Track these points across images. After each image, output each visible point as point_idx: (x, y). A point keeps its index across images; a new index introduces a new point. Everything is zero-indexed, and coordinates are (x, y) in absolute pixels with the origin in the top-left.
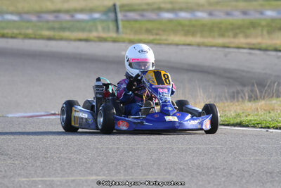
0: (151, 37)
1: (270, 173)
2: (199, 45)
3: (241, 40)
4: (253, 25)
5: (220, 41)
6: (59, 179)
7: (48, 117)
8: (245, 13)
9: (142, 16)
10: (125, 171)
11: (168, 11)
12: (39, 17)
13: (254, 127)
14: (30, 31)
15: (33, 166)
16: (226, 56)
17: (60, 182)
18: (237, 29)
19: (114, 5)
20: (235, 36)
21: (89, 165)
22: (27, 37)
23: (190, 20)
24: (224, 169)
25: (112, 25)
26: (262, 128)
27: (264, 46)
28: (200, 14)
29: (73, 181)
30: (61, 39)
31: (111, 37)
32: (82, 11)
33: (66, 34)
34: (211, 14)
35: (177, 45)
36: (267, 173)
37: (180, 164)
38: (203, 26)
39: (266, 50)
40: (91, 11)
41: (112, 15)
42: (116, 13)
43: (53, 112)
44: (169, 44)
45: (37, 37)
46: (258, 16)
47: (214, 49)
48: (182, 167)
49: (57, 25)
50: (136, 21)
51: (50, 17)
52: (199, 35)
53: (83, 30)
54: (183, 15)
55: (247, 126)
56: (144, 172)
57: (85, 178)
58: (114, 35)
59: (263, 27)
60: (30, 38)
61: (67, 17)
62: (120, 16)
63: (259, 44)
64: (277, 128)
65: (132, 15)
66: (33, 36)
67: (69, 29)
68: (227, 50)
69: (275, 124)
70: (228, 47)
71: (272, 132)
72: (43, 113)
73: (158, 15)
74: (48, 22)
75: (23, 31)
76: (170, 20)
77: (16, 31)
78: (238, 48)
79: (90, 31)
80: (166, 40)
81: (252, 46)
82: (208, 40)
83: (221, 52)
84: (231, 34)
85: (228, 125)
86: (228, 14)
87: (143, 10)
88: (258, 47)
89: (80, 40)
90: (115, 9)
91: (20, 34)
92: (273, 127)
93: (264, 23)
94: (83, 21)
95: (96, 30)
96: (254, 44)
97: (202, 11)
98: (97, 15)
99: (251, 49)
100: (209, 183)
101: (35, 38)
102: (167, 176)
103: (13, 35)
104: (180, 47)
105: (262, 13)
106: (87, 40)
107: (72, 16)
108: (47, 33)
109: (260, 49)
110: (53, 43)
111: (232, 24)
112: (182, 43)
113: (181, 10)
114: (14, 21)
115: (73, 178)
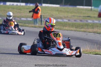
8: (81, 21)
28: (65, 20)
34: (69, 20)
44: (64, 30)
46: (86, 22)
54: (59, 20)
59: (90, 26)
70: (86, 32)
83: (85, 34)
86: (75, 21)
88: (97, 32)
89: (33, 27)
90: (41, 17)
96: (95, 31)
99: (94, 33)
104: (69, 31)
106: (35, 27)
107: (20, 19)
111: (79, 24)
112: (69, 30)
113: (58, 18)
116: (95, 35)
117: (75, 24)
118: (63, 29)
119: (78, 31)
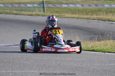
0: (58, 15)
1: (105, 71)
2: (77, 18)
3: (95, 16)
4: (100, 10)
5: (86, 16)
6: (18, 71)
7: (15, 46)
8: (96, 5)
9: (54, 6)
10: (46, 69)
11: (65, 4)
12: (12, 5)
13: (99, 52)
14: (8, 11)
15: (8, 66)
16: (88, 23)
17: (19, 73)
18: (93, 12)
19: (43, 1)
20: (92, 15)
21: (31, 66)
22: (7, 13)
23: (74, 8)
24: (86, 69)
25: (42, 9)
26: (102, 52)
27: (104, 19)
28: (78, 5)
29: (24, 72)
30: (21, 15)
31: (41, 14)
32: (30, 3)
33: (23, 13)
34: (82, 6)
35: (68, 18)
36: (104, 70)
37: (69, 66)
38: (79, 10)
39: (105, 20)
40: (34, 3)
41: (42, 5)
42: (44, 4)
43: (17, 44)
45: (11, 13)
46: (102, 7)
47: (84, 19)
48: (69, 67)
49: (19, 9)
50: (52, 8)
51: (17, 6)
52: (77, 14)
53: (30, 11)
54: (71, 5)
55: (96, 51)
56: (54, 69)
57: (29, 71)
58: (43, 13)
59: (104, 11)
60: (8, 14)
61: (23, 6)
62: (45, 6)
63: (102, 18)
64: (108, 52)
65: (50, 5)
66: (9, 13)
67: (24, 10)
68: (89, 20)
69: (108, 51)
71: (106, 54)
72: (13, 45)
73: (61, 6)
74: (16, 7)
75: (5, 11)
76: (66, 8)
77: (2, 11)
78: (93, 19)
79: (33, 11)
80: (64, 16)
81: (99, 19)
82: (81, 16)
83: (86, 21)
84: (90, 14)
85: (88, 51)
86: (89, 6)
87: (55, 3)
88: (102, 19)
89: (29, 15)
90: (43, 3)
91: (4, 12)
92: (107, 52)
93: (104, 10)
94: (30, 7)
95: (35, 11)
96: (100, 18)
97: (79, 4)
98: (36, 5)
99: (98, 20)
100: (80, 74)
101: (10, 14)
102: (63, 71)
103: (1, 13)
104: (69, 19)
105: (103, 6)
106: (31, 15)
107: (26, 5)
108: (15, 12)
109: (102, 20)
110: (18, 16)
111: (91, 10)
112: (70, 17)
113: (70, 4)
114: (2, 7)
115: (24, 71)
116: (98, 22)
117: (87, 9)
118: (64, 17)
119: (80, 19)
